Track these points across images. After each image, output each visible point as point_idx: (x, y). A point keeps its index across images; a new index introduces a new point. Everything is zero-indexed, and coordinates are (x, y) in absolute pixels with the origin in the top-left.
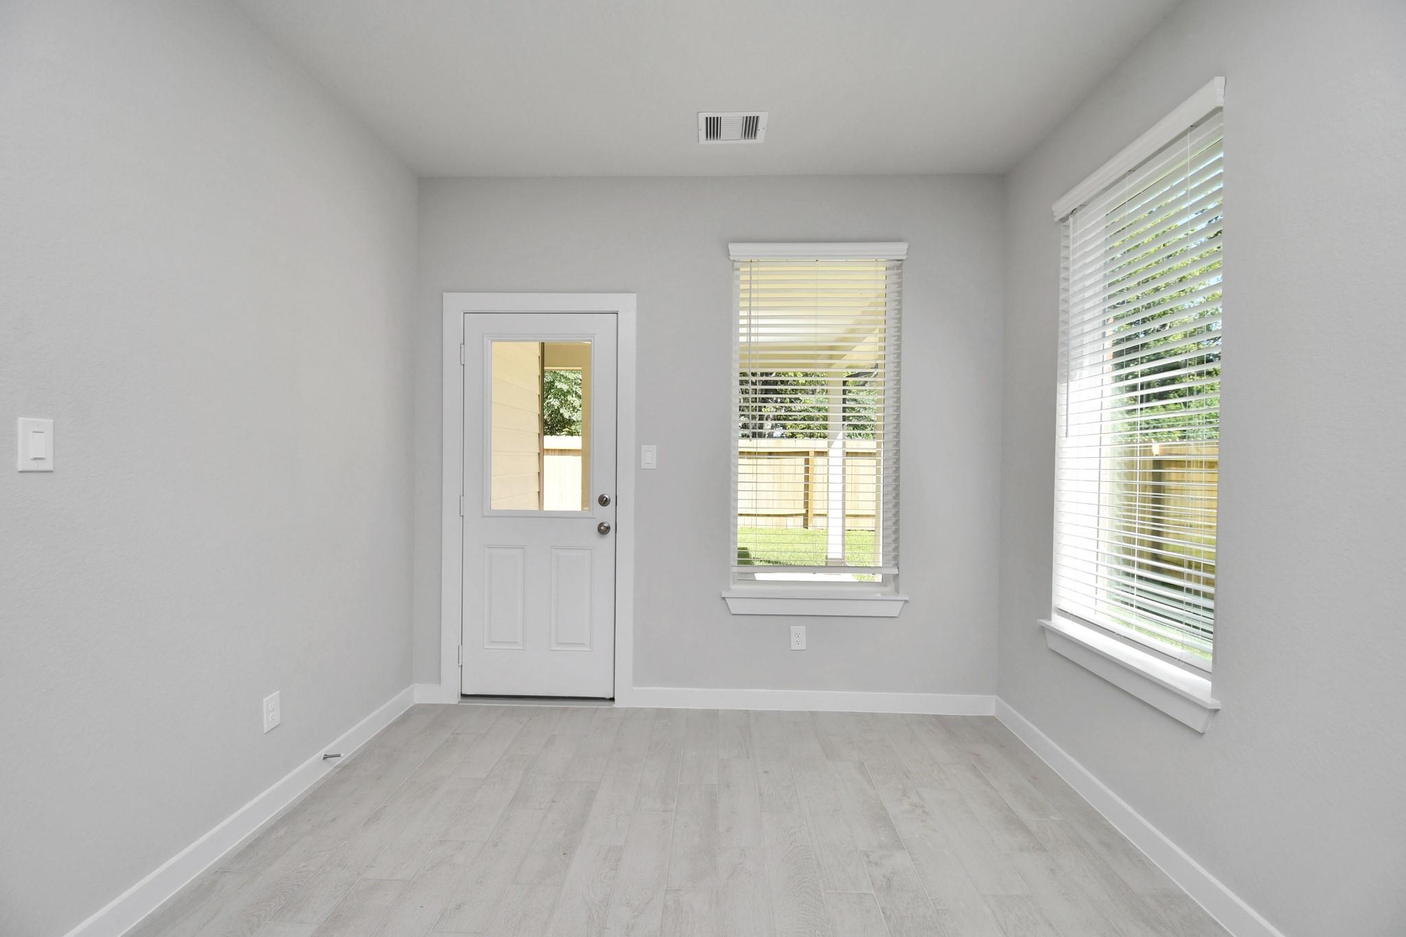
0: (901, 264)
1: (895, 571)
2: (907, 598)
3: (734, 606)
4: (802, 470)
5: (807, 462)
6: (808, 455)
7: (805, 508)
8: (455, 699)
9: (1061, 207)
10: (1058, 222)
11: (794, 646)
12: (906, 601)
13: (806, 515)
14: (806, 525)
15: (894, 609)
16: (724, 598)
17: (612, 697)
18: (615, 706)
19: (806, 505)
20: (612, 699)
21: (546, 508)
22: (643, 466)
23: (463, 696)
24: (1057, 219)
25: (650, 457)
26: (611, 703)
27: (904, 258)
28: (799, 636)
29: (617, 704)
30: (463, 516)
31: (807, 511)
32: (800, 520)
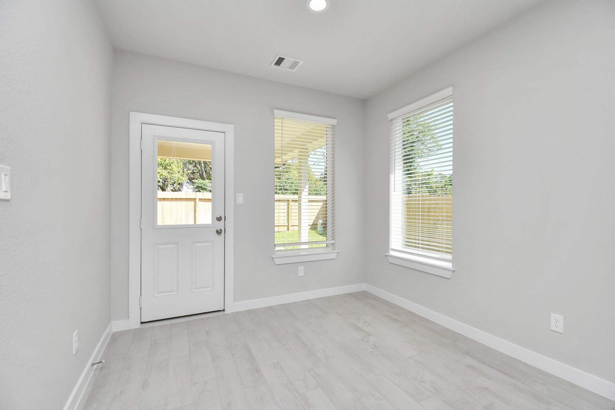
0: (334, 127)
1: (333, 242)
2: (338, 251)
3: (277, 261)
4: (286, 207)
5: (288, 204)
6: (289, 201)
7: (287, 223)
8: (138, 325)
9: (391, 116)
10: (389, 120)
11: (300, 275)
12: (338, 253)
13: (288, 226)
14: (288, 230)
15: (333, 256)
16: (273, 258)
17: (223, 309)
18: (225, 313)
19: (288, 222)
20: (224, 310)
21: (197, 223)
22: (238, 203)
23: (142, 323)
24: (389, 119)
25: (240, 199)
26: (223, 312)
27: (336, 125)
28: (301, 271)
29: (227, 312)
30: (141, 229)
31: (289, 224)
32: (286, 228)
